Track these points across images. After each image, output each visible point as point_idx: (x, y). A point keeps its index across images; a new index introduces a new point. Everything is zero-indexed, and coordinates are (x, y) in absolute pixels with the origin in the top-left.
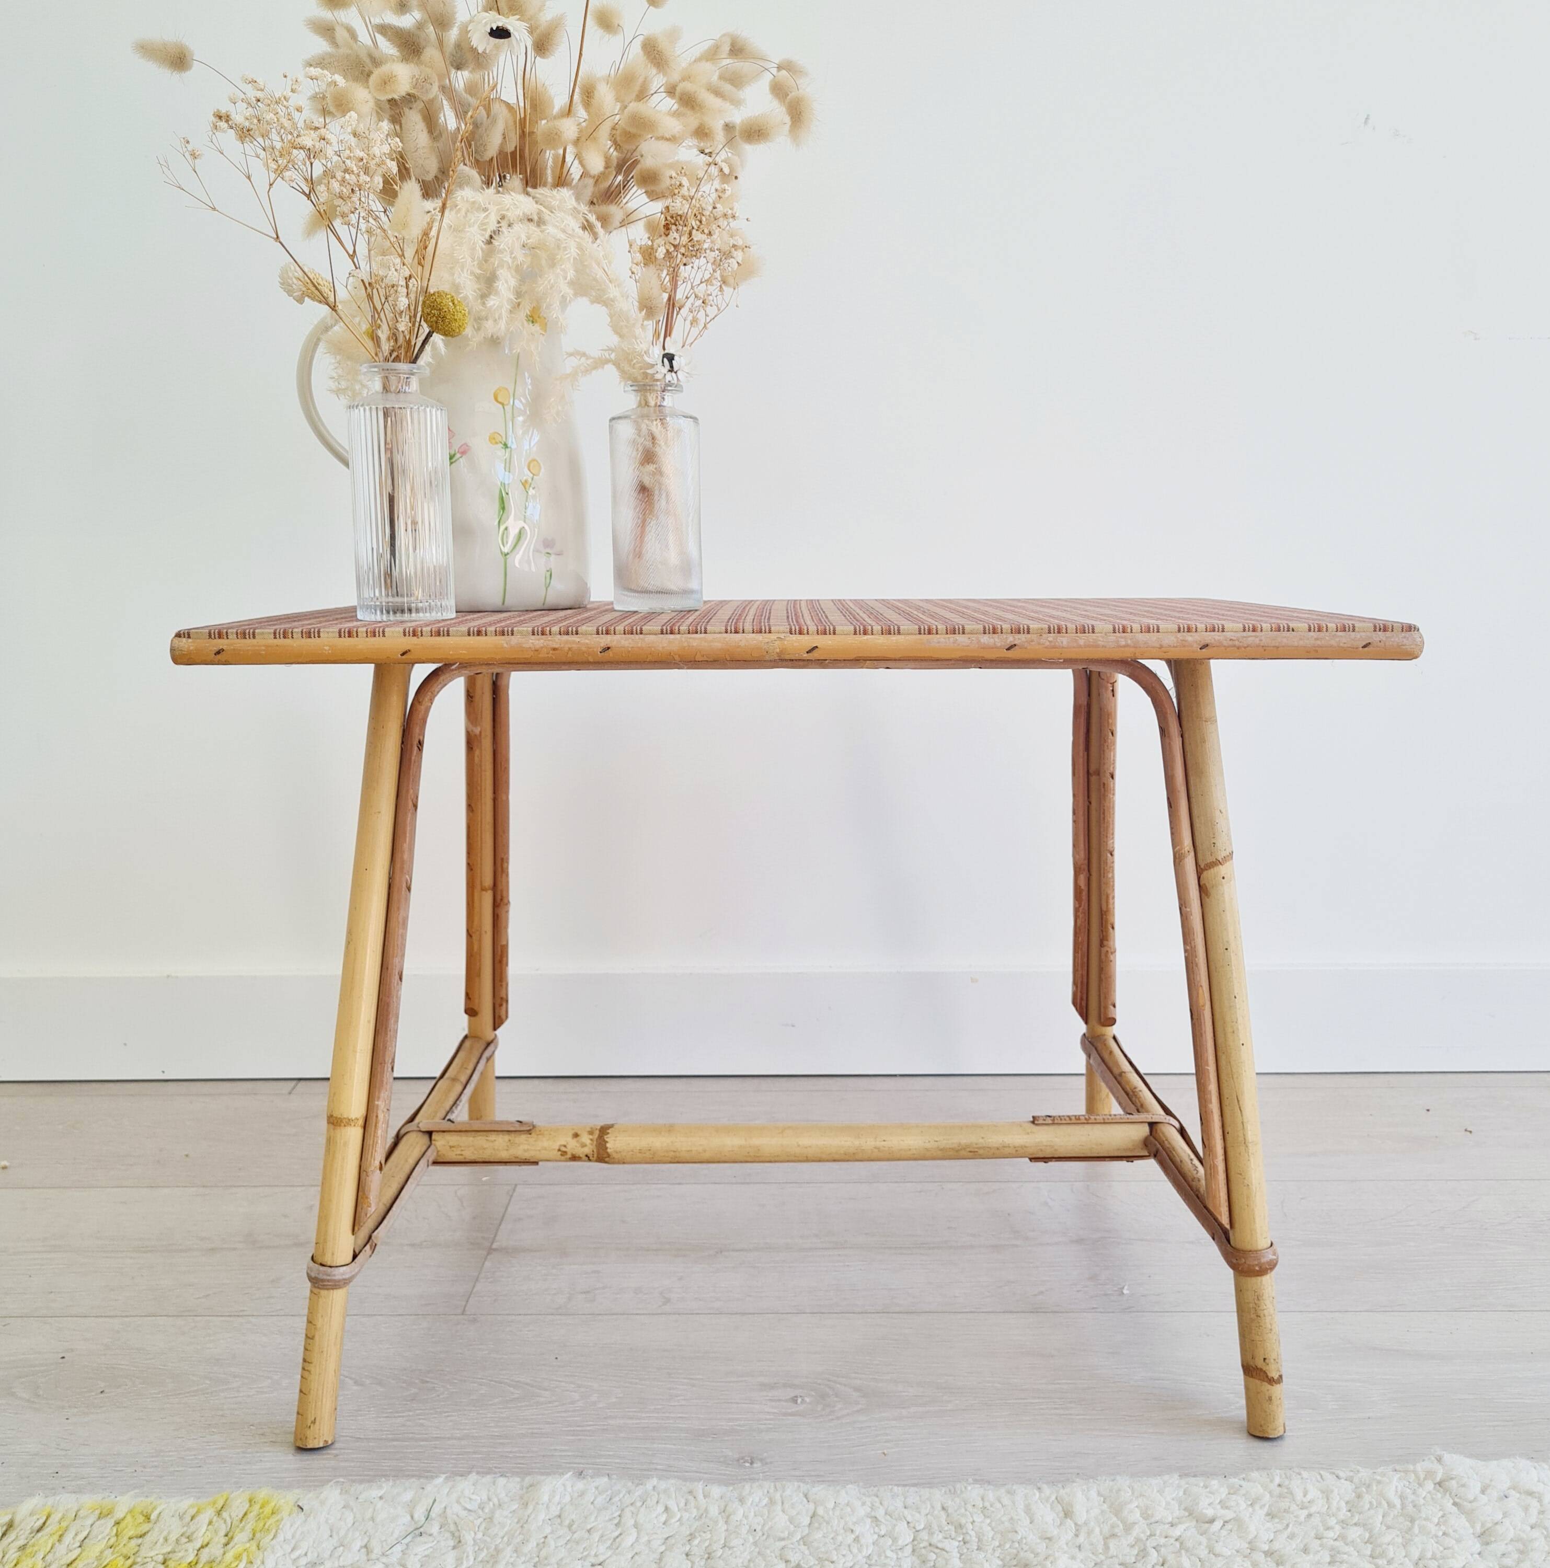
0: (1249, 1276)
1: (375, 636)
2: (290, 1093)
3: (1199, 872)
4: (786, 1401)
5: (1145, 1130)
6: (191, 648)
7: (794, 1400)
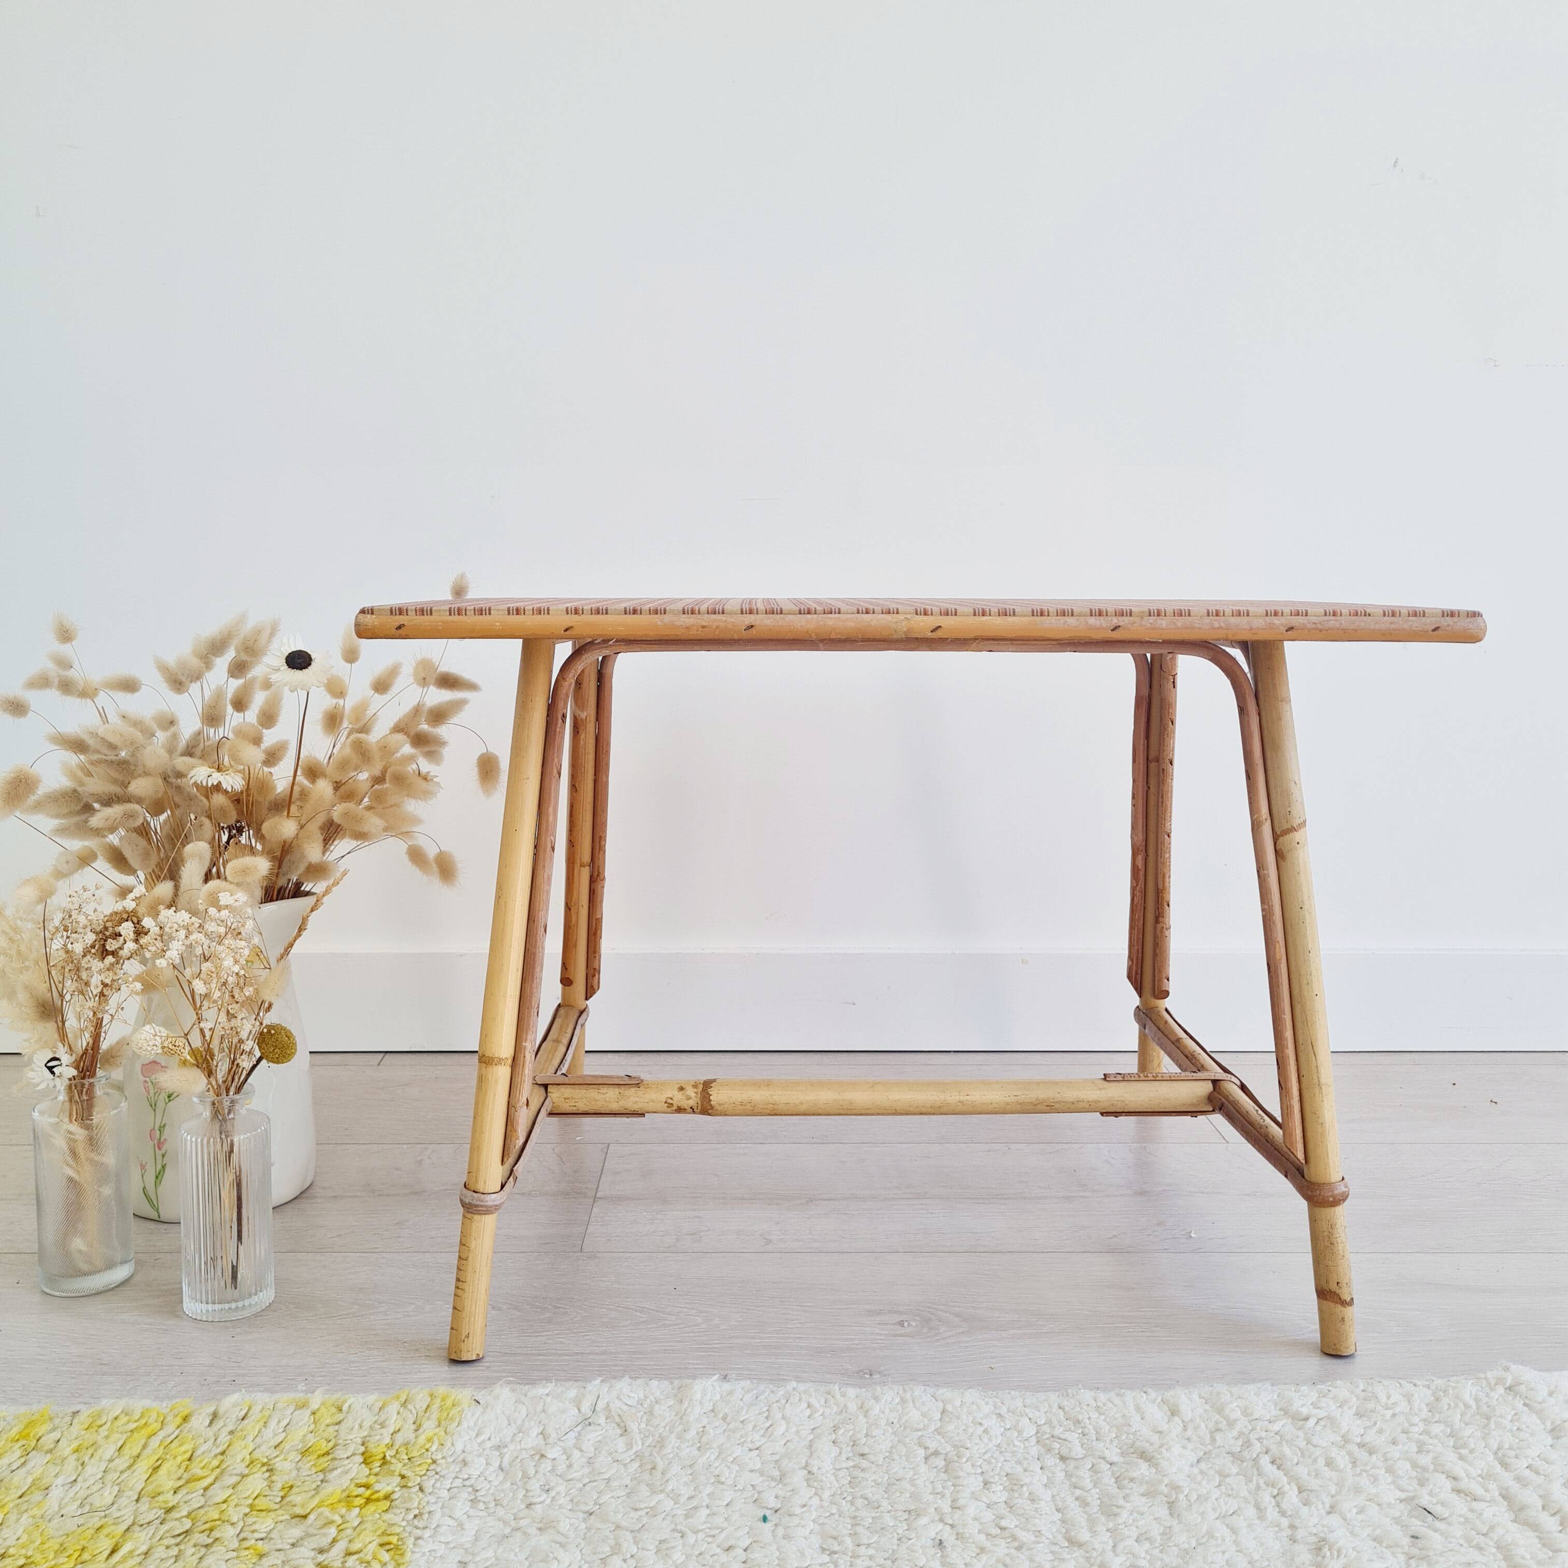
0: (1324, 1207)
1: (540, 614)
2: (379, 1065)
3: (1276, 838)
4: (894, 1324)
5: (1209, 1087)
6: (376, 623)
7: (901, 1323)
